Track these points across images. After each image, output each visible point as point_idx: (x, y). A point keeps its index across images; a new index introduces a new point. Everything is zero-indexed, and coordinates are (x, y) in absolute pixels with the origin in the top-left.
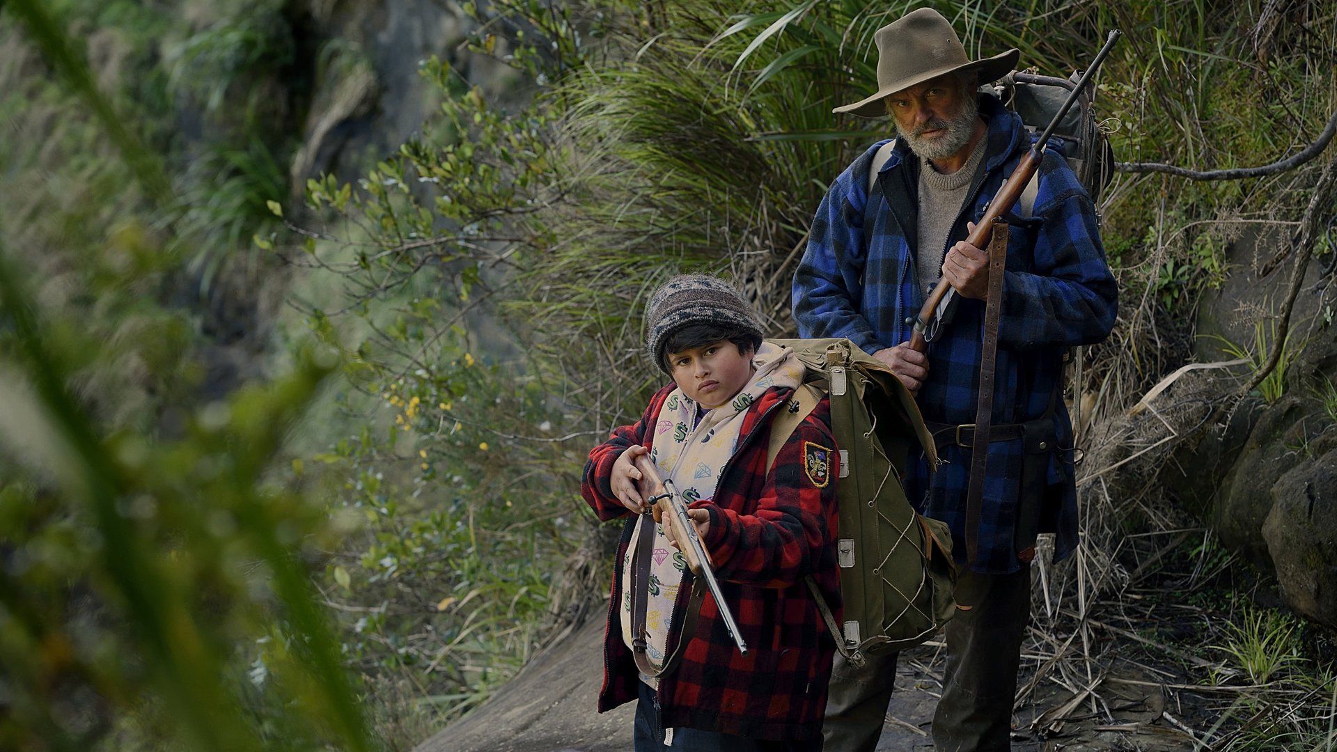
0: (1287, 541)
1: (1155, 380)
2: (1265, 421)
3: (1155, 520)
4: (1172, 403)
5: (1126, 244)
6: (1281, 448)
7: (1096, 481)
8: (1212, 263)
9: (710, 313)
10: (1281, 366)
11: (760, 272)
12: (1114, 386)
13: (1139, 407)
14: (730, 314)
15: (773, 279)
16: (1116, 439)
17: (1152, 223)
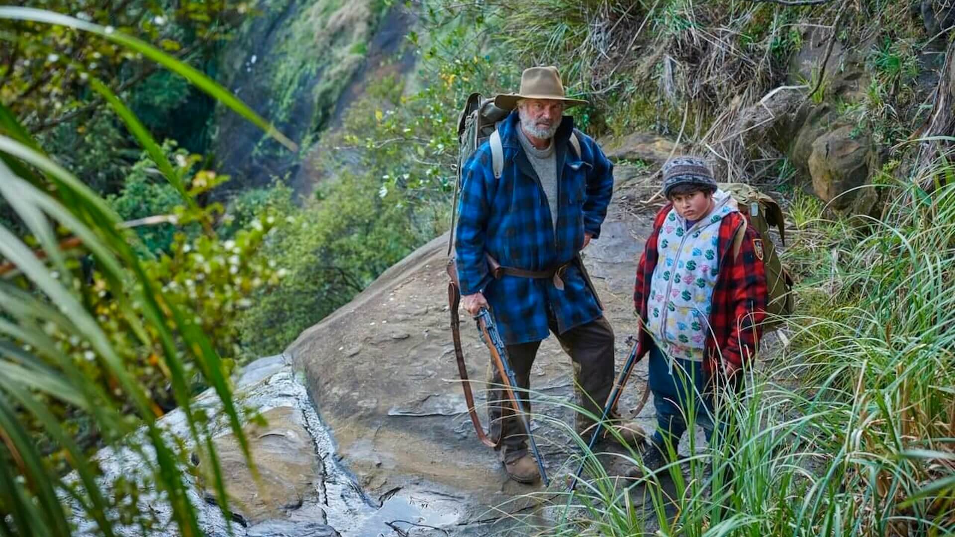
0: (817, 168)
1: (767, 92)
2: (813, 113)
3: (763, 154)
4: (773, 103)
5: (761, 28)
6: (818, 127)
7: (739, 136)
8: (797, 39)
9: (691, 178)
10: (822, 87)
11: (603, 29)
12: (749, 92)
13: (758, 104)
14: (701, 178)
15: (610, 32)
16: (748, 118)
17: (772, 20)
